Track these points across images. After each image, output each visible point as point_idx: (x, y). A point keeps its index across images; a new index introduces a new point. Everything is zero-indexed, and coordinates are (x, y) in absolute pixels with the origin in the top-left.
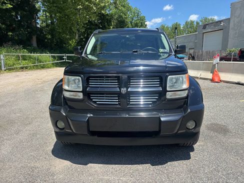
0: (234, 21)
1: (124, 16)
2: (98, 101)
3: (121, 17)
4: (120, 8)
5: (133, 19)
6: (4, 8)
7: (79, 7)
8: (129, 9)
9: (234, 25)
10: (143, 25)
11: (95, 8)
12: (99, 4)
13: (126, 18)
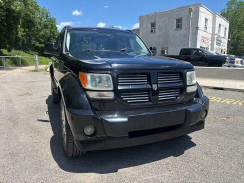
0: (143, 32)
1: (31, 15)
2: (128, 100)
3: (29, 15)
5: (41, 20)
8: (37, 8)
9: (143, 35)
10: (53, 27)
13: (34, 18)
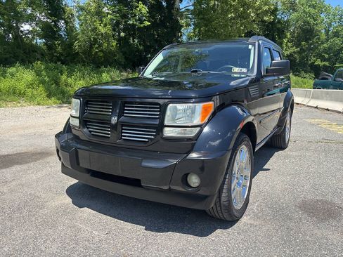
1: (312, 21)
3: (308, 23)
4: (307, 11)
5: (330, 25)
6: (142, 26)
7: (230, 16)
11: (252, 15)
12: (260, 8)
13: (317, 24)
